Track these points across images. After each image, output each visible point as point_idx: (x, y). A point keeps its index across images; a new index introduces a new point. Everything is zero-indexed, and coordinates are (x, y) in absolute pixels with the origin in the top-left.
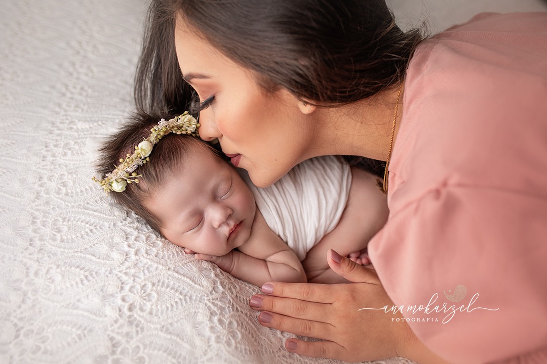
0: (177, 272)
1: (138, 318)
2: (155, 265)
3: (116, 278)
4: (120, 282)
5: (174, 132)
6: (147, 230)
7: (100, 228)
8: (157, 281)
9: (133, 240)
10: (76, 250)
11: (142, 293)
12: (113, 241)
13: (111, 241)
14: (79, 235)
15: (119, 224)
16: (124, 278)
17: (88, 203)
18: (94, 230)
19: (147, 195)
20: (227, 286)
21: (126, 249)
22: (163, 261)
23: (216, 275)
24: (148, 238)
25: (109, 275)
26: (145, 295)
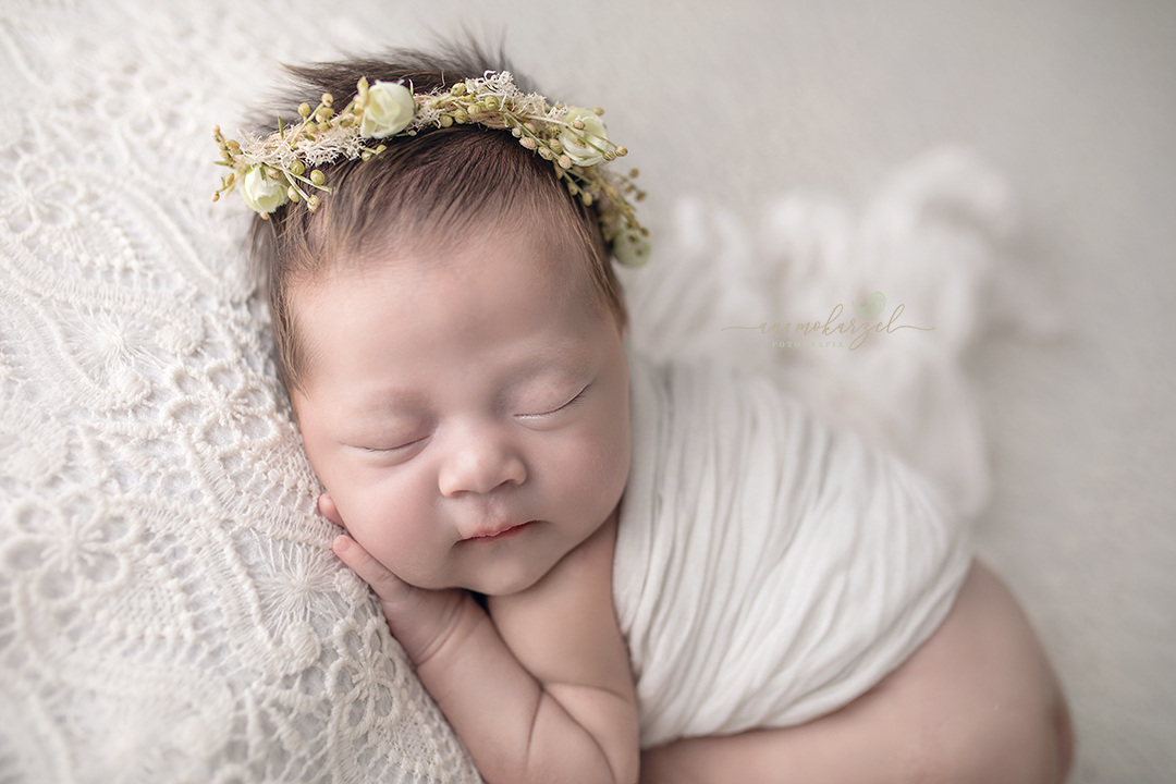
0: (240, 550)
1: (15, 601)
2: (197, 483)
3: (64, 442)
4: (63, 461)
5: (516, 132)
6: (260, 372)
7: (156, 281)
8: (163, 532)
9: (206, 368)
10: (38, 289)
11: (91, 536)
12: (151, 333)
13: (147, 328)
14: (84, 258)
15: (213, 304)
16: (86, 458)
17: (185, 202)
18: (135, 277)
19: (310, 260)
20: (358, 688)
21: (166, 379)
22: (227, 487)
23: (349, 636)
24: (249, 393)
25: (53, 419)
26: (94, 547)
